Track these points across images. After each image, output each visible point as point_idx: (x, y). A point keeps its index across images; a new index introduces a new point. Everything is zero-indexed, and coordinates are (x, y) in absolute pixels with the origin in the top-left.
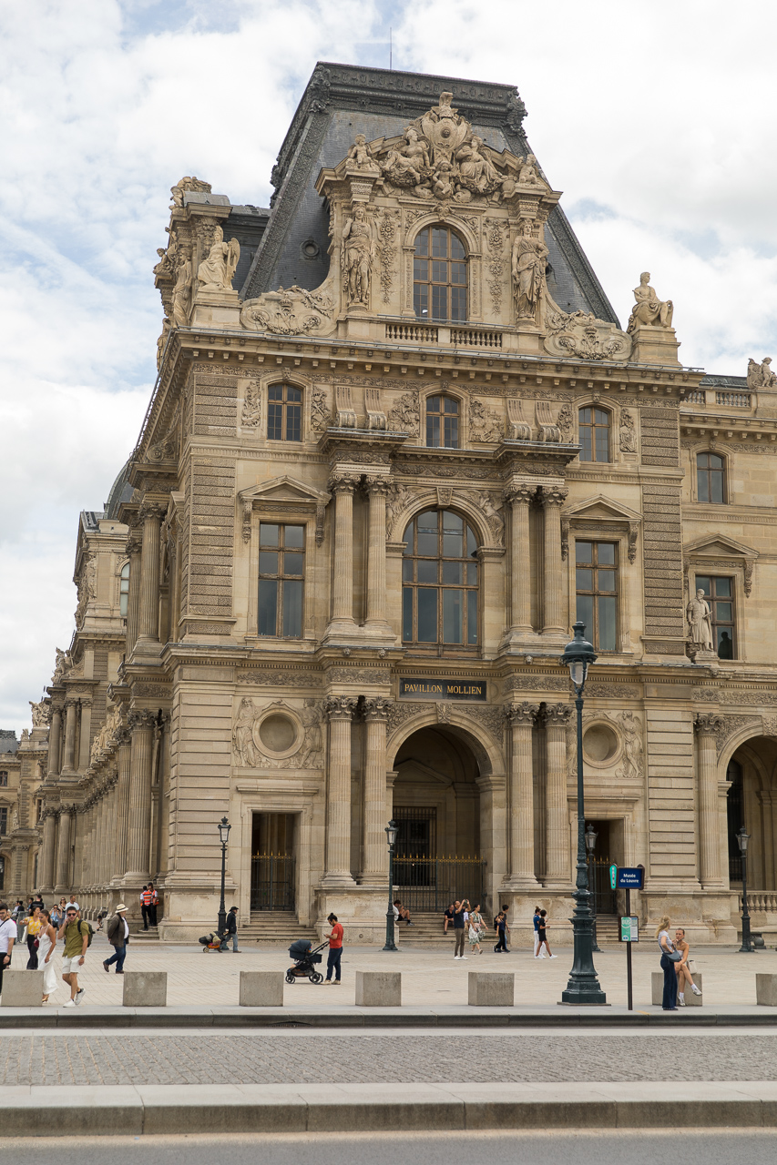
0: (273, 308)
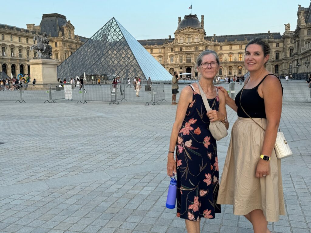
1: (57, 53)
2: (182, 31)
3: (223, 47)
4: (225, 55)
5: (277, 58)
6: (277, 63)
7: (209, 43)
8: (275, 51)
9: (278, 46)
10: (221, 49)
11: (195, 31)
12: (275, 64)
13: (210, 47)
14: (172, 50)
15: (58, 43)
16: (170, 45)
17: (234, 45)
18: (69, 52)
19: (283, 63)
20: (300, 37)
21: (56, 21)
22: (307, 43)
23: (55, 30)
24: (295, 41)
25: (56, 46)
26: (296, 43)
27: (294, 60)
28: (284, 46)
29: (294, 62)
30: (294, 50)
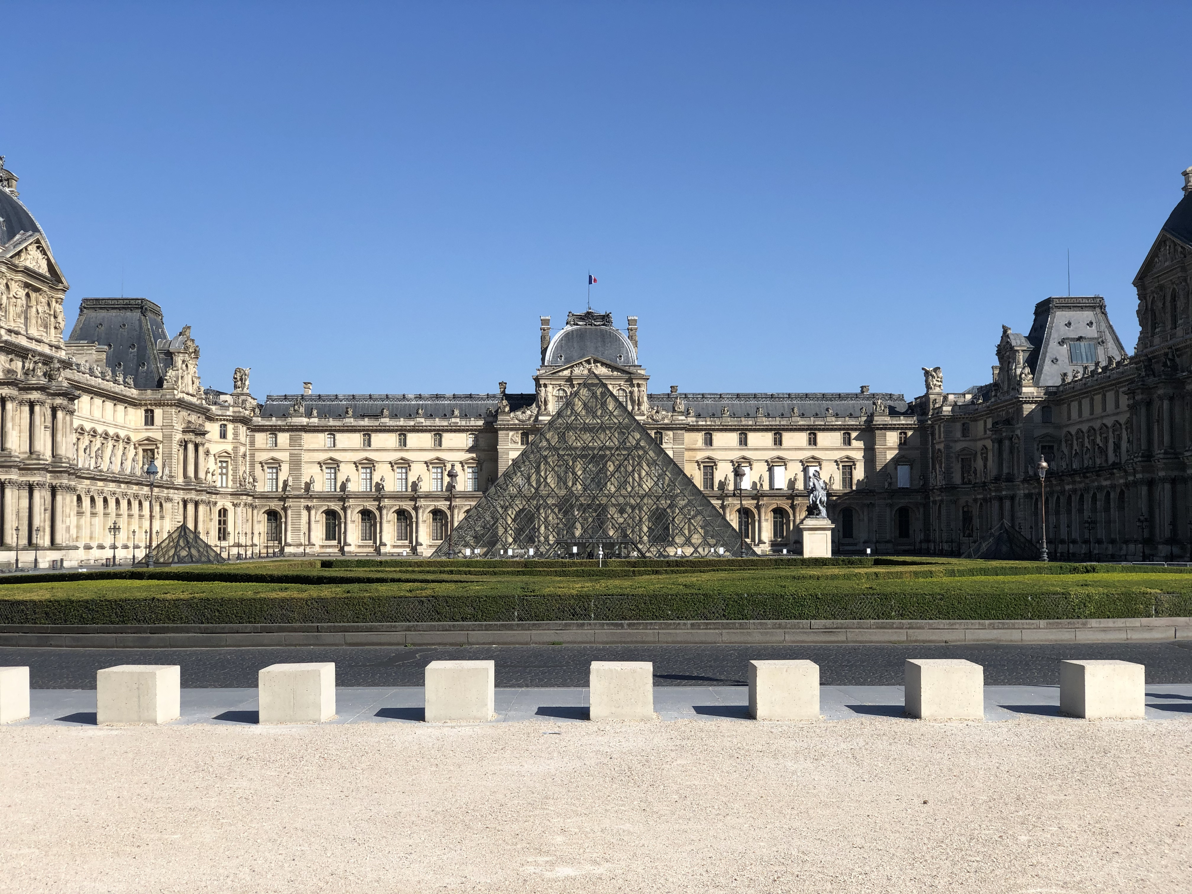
1: (152, 451)
2: (567, 373)
3: (714, 437)
4: (720, 465)
6: (903, 502)
7: (666, 421)
8: (897, 461)
9: (903, 440)
10: (709, 442)
11: (615, 373)
12: (900, 506)
13: (670, 433)
15: (158, 413)
16: (517, 422)
17: (755, 430)
18: (191, 447)
19: (935, 502)
20: (1018, 426)
21: (141, 327)
22: (1043, 447)
23: (141, 360)
24: (994, 436)
25: (146, 424)
26: (1000, 442)
27: (995, 497)
28: (941, 446)
29: (996, 504)
30: (975, 461)
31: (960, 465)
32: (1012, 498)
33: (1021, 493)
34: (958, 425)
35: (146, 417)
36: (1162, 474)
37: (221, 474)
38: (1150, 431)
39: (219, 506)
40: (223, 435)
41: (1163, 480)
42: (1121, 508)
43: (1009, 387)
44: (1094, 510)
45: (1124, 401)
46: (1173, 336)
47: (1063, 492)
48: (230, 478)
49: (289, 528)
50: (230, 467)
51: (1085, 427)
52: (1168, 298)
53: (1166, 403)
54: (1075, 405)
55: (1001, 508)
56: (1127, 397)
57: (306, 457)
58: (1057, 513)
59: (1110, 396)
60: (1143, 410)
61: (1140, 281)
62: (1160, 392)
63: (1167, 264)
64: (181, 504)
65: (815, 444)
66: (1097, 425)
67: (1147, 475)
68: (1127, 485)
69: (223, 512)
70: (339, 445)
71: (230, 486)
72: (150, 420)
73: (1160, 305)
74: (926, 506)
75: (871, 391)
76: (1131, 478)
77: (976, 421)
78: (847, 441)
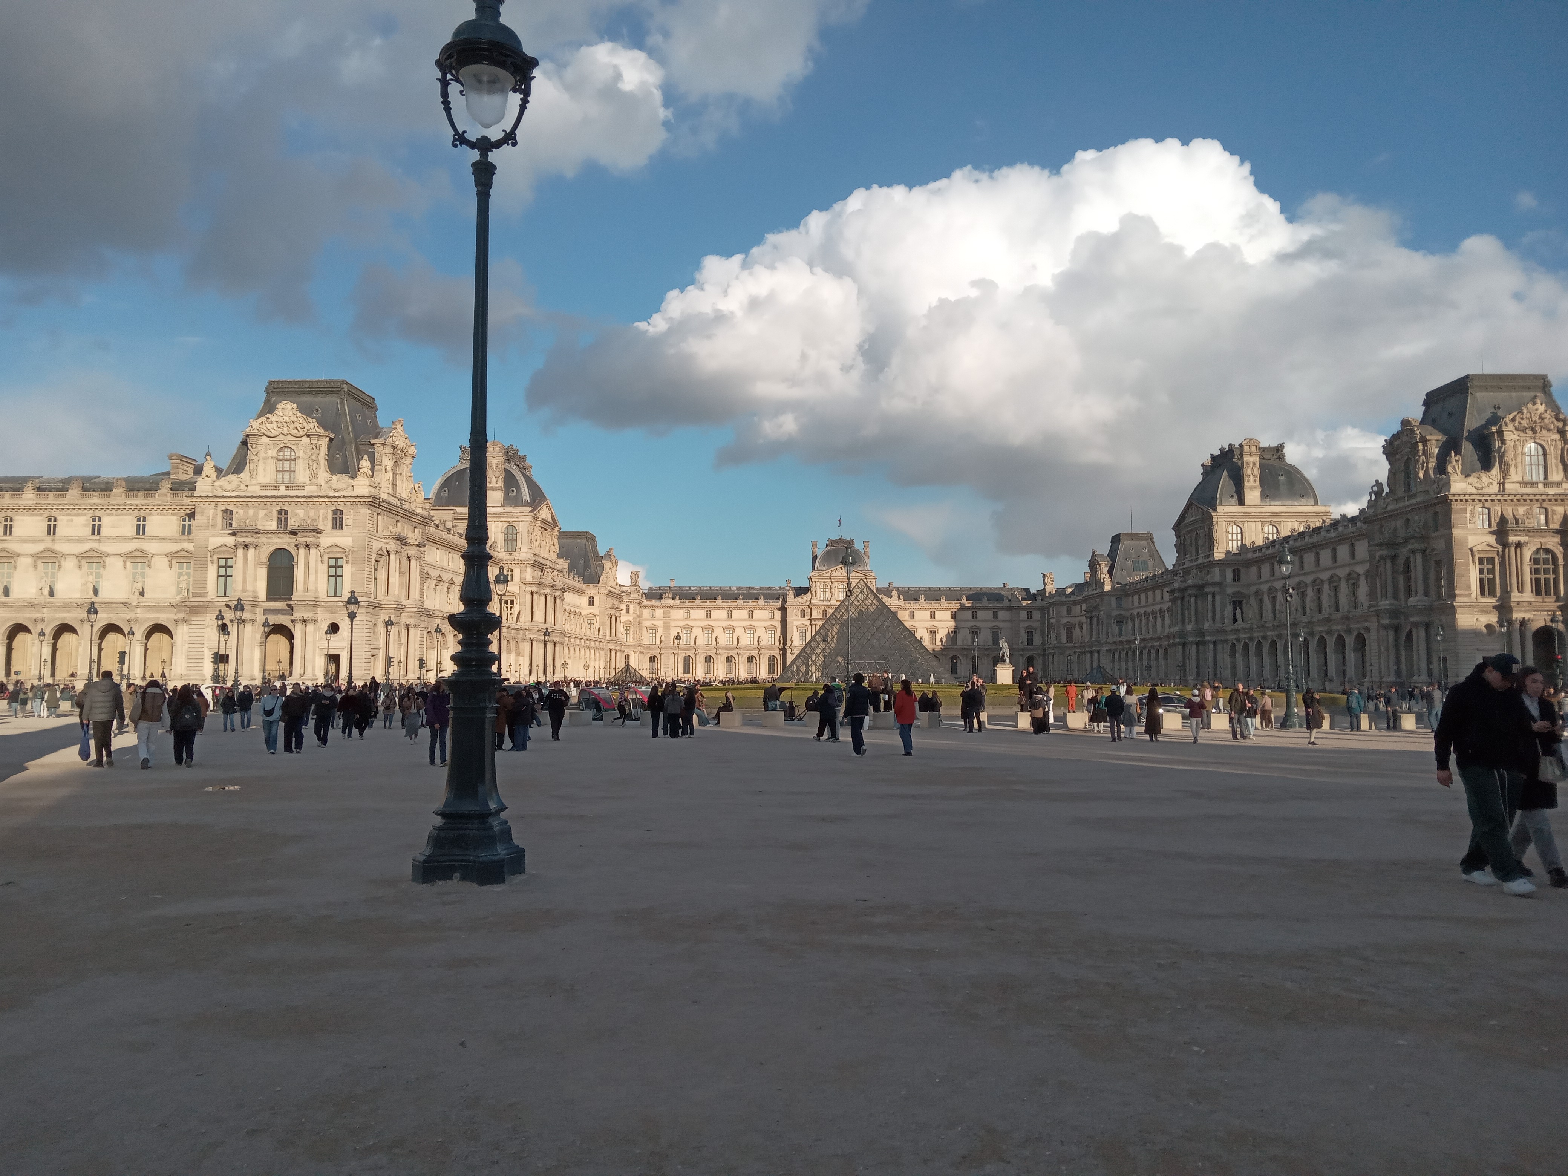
0: (1476, 480)
2: (827, 575)
3: (915, 614)
4: (919, 630)
5: (1030, 641)
6: (1029, 654)
8: (1027, 627)
9: (1030, 616)
10: (912, 616)
14: (803, 614)
15: (596, 598)
16: (798, 603)
17: (940, 610)
18: (613, 618)
19: (1049, 654)
20: (1101, 609)
21: (586, 549)
22: (1117, 622)
23: (587, 566)
24: (1088, 615)
25: (589, 605)
26: (1091, 618)
27: (1088, 652)
28: (1053, 621)
29: (1089, 655)
30: (1075, 629)
31: (1065, 632)
32: (1099, 652)
33: (1104, 649)
34: (1065, 608)
35: (590, 601)
36: (1190, 639)
37: (627, 634)
38: (1183, 615)
39: (626, 653)
40: (628, 611)
41: (1192, 643)
42: (1166, 659)
43: (1096, 586)
44: (1149, 659)
45: (1167, 596)
46: (1197, 559)
47: (1130, 649)
48: (631, 636)
49: (662, 666)
50: (631, 630)
51: (1142, 611)
52: (1194, 538)
53: (1193, 599)
54: (1136, 597)
55: (1092, 657)
56: (1168, 594)
57: (673, 624)
58: (1127, 661)
59: (1158, 592)
60: (1179, 602)
61: (1177, 527)
62: (1189, 592)
63: (1192, 519)
64: (609, 652)
65: (976, 618)
66: (1149, 610)
67: (1182, 640)
68: (1169, 645)
69: (627, 657)
70: (692, 617)
71: (631, 640)
72: (591, 602)
73: (1189, 541)
74: (1044, 655)
75: (1010, 587)
76: (1172, 641)
77: (1076, 605)
78: (995, 615)
